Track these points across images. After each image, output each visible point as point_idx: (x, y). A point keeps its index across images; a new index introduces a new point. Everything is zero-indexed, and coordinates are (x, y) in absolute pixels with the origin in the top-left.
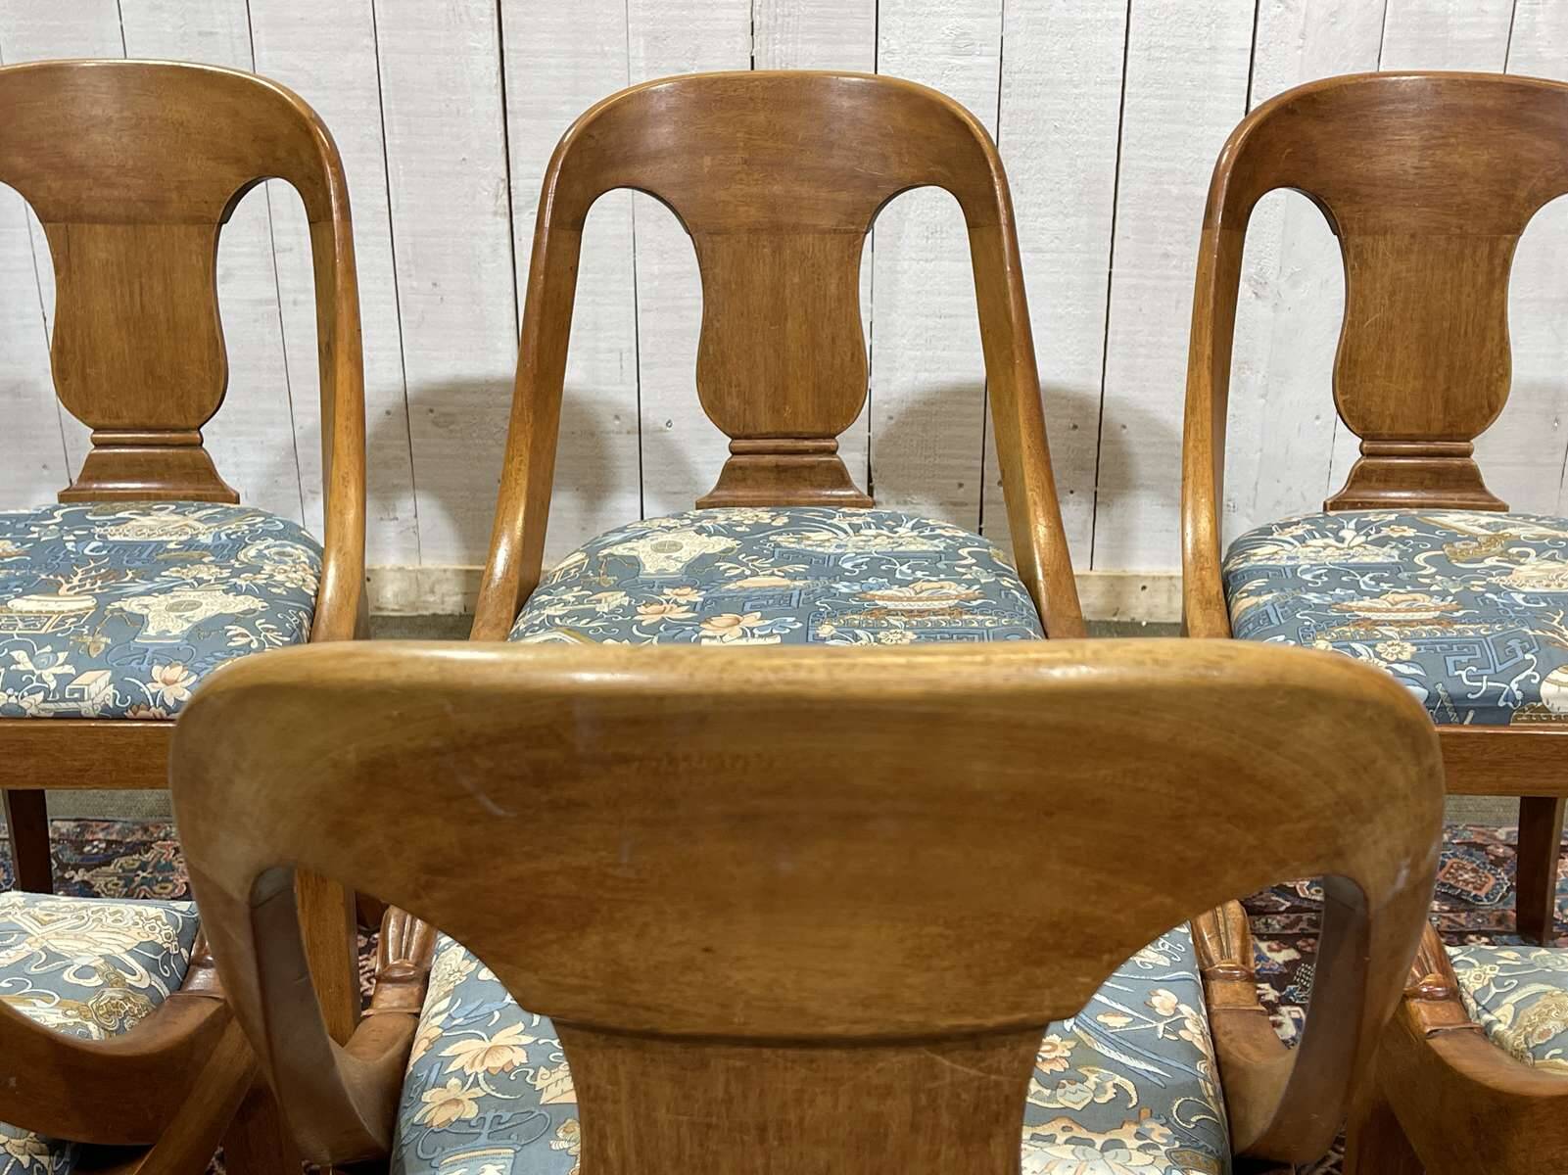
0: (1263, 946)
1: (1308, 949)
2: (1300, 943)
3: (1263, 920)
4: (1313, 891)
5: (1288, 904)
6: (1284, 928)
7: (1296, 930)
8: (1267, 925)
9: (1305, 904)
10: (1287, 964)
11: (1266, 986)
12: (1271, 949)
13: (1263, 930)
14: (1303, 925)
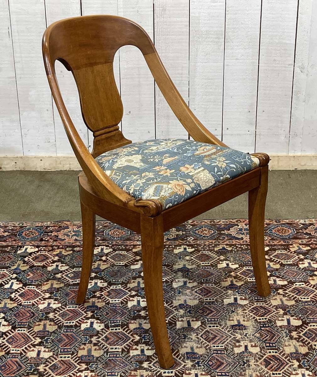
0: (301, 246)
1: (313, 247)
2: (311, 246)
3: (301, 240)
4: (315, 234)
5: (308, 237)
6: (307, 242)
7: (310, 243)
8: (302, 242)
9: (313, 237)
10: (307, 250)
11: (301, 255)
12: (303, 247)
13: (301, 243)
14: (312, 241)
